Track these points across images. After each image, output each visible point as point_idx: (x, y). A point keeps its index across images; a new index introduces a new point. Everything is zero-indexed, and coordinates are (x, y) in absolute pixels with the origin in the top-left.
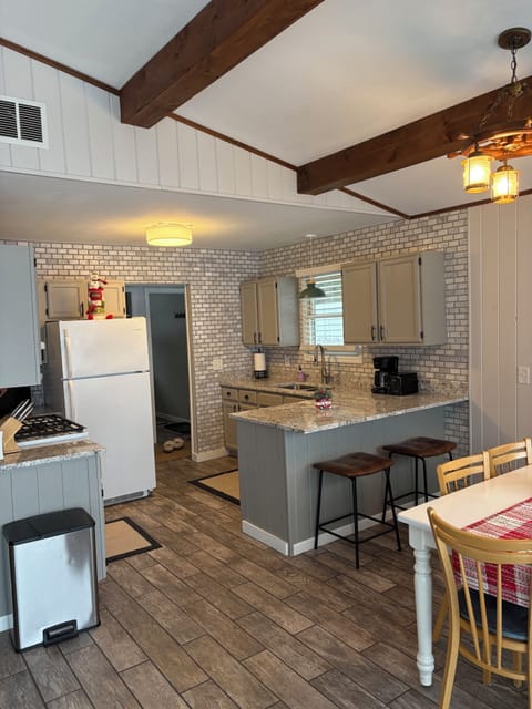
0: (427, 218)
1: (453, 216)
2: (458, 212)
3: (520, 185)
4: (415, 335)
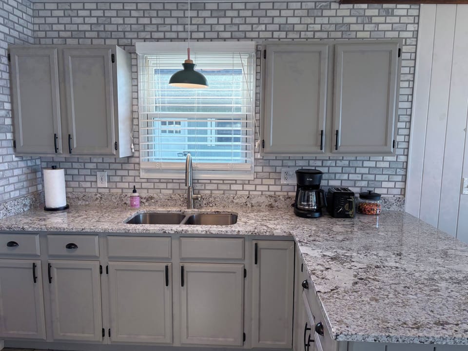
1: (402, 10)
4: (386, 144)
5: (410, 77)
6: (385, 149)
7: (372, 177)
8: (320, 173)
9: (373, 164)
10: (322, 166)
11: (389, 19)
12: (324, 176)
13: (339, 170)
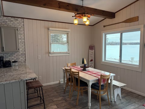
0: (10, 18)
1: (20, 19)
2: (21, 19)
3: (78, 22)
4: (17, 49)
5: (24, 34)
6: (17, 51)
7: (17, 57)
8: (3, 57)
9: (17, 54)
10: (3, 55)
11: (17, 21)
12: (4, 58)
13: (8, 56)
